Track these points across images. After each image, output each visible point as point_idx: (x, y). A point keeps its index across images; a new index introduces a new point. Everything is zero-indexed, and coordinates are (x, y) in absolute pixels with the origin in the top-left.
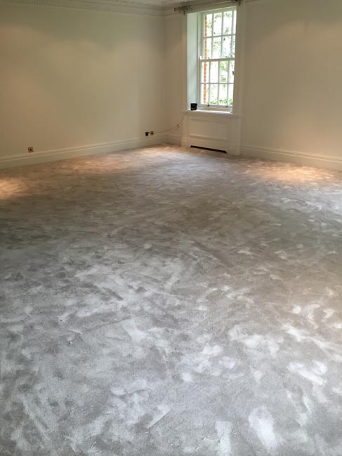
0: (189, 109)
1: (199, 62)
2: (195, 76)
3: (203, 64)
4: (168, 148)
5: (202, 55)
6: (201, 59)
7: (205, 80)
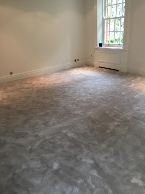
0: (98, 46)
1: (104, 20)
2: (101, 28)
3: (106, 21)
4: (86, 68)
5: (105, 16)
6: (105, 18)
7: (107, 30)
